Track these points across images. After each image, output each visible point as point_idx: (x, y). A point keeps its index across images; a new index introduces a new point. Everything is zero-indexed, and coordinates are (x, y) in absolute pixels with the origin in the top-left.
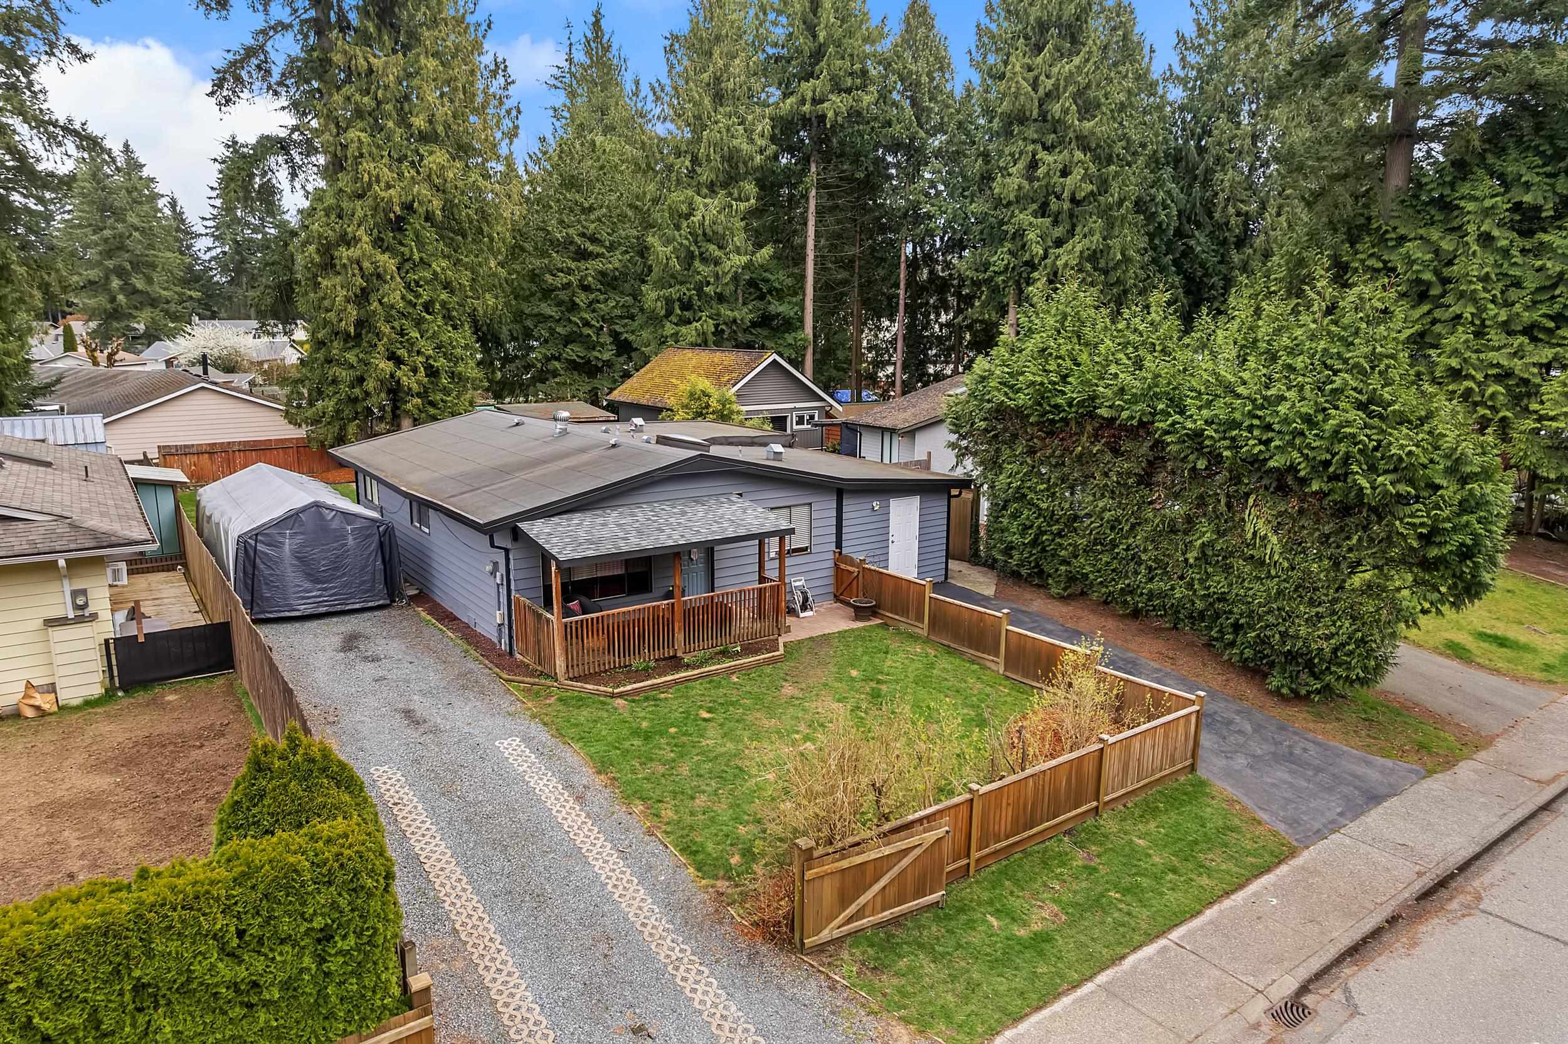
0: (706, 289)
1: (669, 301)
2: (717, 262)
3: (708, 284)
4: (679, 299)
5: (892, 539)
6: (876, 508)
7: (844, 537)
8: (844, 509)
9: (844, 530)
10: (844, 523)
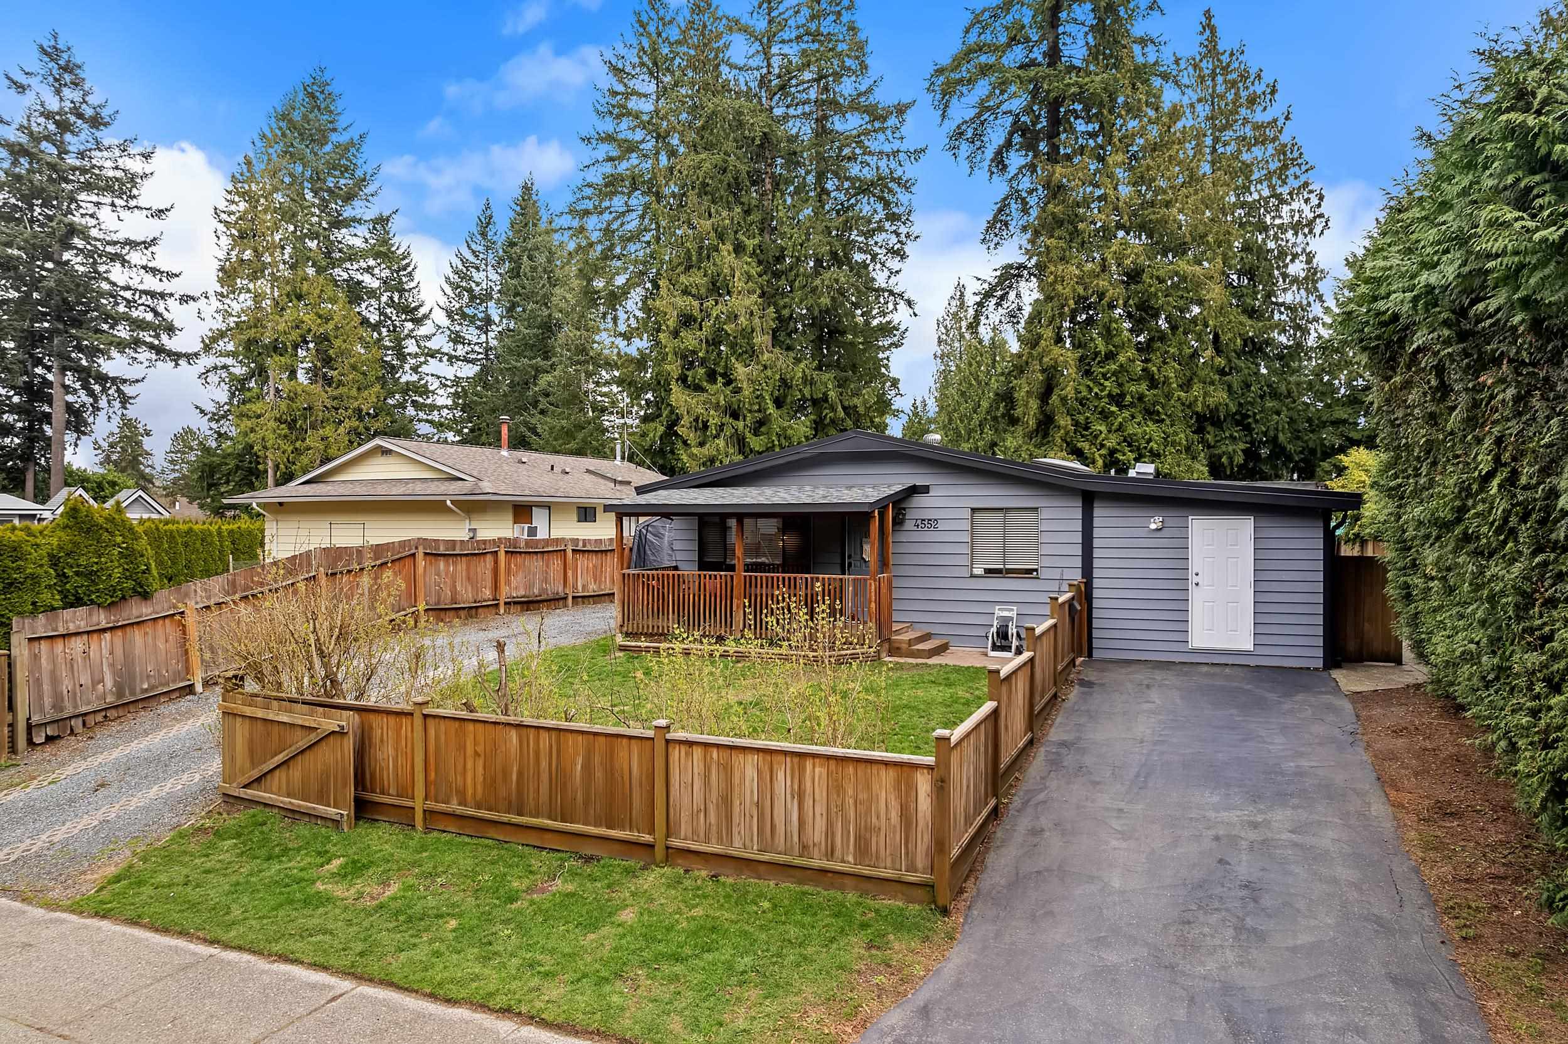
5: (1196, 579)
6: (1153, 526)
7: (1096, 563)
8: (1097, 522)
9: (1096, 553)
10: (1096, 543)
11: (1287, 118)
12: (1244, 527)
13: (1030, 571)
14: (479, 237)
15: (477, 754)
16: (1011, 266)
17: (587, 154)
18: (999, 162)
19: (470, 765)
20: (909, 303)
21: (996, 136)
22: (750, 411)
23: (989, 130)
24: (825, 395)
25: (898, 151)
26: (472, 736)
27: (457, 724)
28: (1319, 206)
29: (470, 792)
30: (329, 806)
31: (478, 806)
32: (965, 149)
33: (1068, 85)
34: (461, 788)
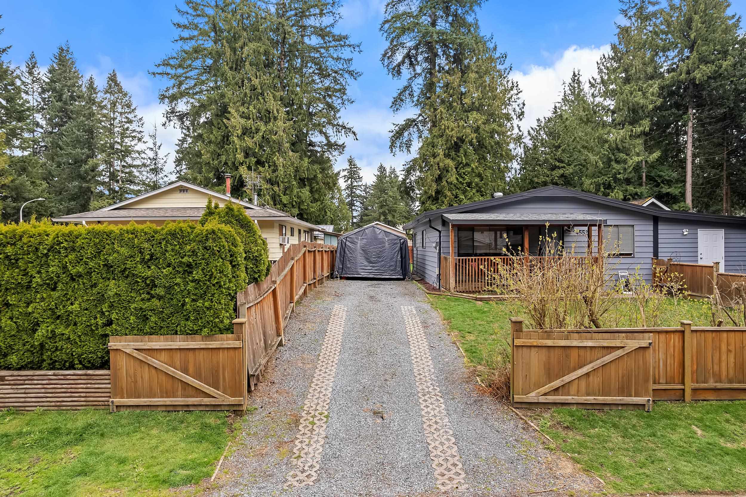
0: (618, 176)
1: (598, 186)
2: (625, 162)
3: (620, 173)
4: (604, 184)
5: (701, 256)
6: (685, 233)
7: (660, 250)
8: (659, 232)
9: (660, 245)
10: (660, 241)
11: (511, 69)
12: (721, 233)
13: (630, 254)
14: (27, 74)
15: (729, 351)
16: (409, 120)
18: (397, 71)
19: (724, 357)
22: (282, 182)
24: (315, 176)
26: (726, 341)
27: (714, 334)
28: (523, 108)
29: (724, 373)
30: (631, 396)
31: (730, 381)
34: (717, 373)
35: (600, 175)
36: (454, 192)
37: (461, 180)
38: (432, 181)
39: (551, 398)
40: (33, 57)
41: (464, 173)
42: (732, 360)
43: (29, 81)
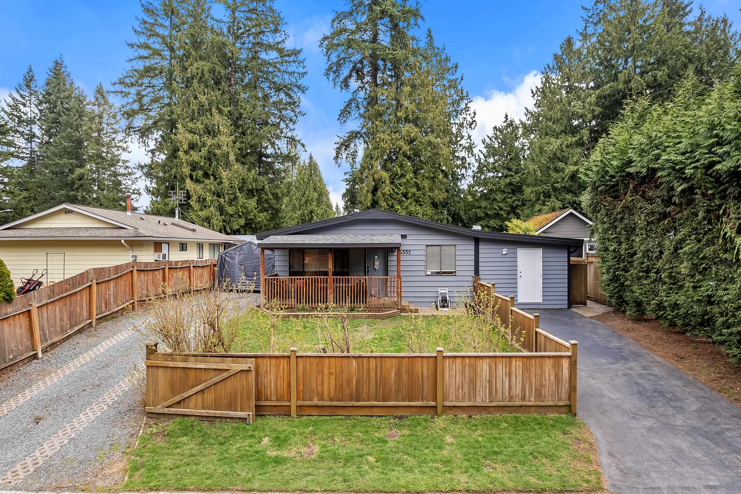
0: (556, 185)
1: (538, 194)
2: (563, 170)
3: (558, 182)
4: (543, 192)
5: (520, 274)
6: (504, 253)
7: (480, 268)
8: (480, 251)
9: (480, 264)
10: (480, 260)
11: (462, 79)
12: (539, 252)
13: (452, 272)
14: (25, 87)
15: (330, 374)
16: (352, 132)
17: (132, 53)
18: (346, 84)
19: (326, 379)
20: (303, 145)
21: (345, 71)
22: (227, 194)
23: (343, 68)
24: (264, 187)
25: (294, 72)
26: (328, 365)
27: (318, 359)
28: (474, 117)
29: (326, 393)
30: (237, 411)
31: (331, 400)
32: (332, 76)
33: (388, 54)
34: (320, 392)
35: (541, 184)
36: (390, 203)
37: (396, 190)
38: (368, 191)
39: (173, 410)
40: (30, 70)
41: (400, 184)
42: (333, 381)
43: (27, 94)
